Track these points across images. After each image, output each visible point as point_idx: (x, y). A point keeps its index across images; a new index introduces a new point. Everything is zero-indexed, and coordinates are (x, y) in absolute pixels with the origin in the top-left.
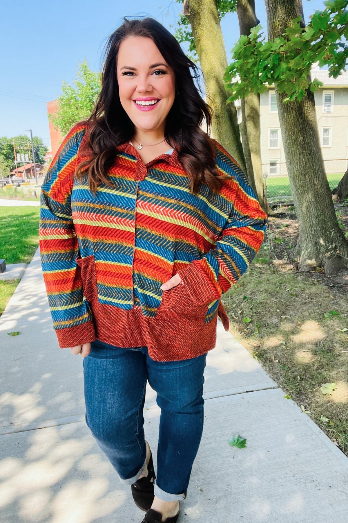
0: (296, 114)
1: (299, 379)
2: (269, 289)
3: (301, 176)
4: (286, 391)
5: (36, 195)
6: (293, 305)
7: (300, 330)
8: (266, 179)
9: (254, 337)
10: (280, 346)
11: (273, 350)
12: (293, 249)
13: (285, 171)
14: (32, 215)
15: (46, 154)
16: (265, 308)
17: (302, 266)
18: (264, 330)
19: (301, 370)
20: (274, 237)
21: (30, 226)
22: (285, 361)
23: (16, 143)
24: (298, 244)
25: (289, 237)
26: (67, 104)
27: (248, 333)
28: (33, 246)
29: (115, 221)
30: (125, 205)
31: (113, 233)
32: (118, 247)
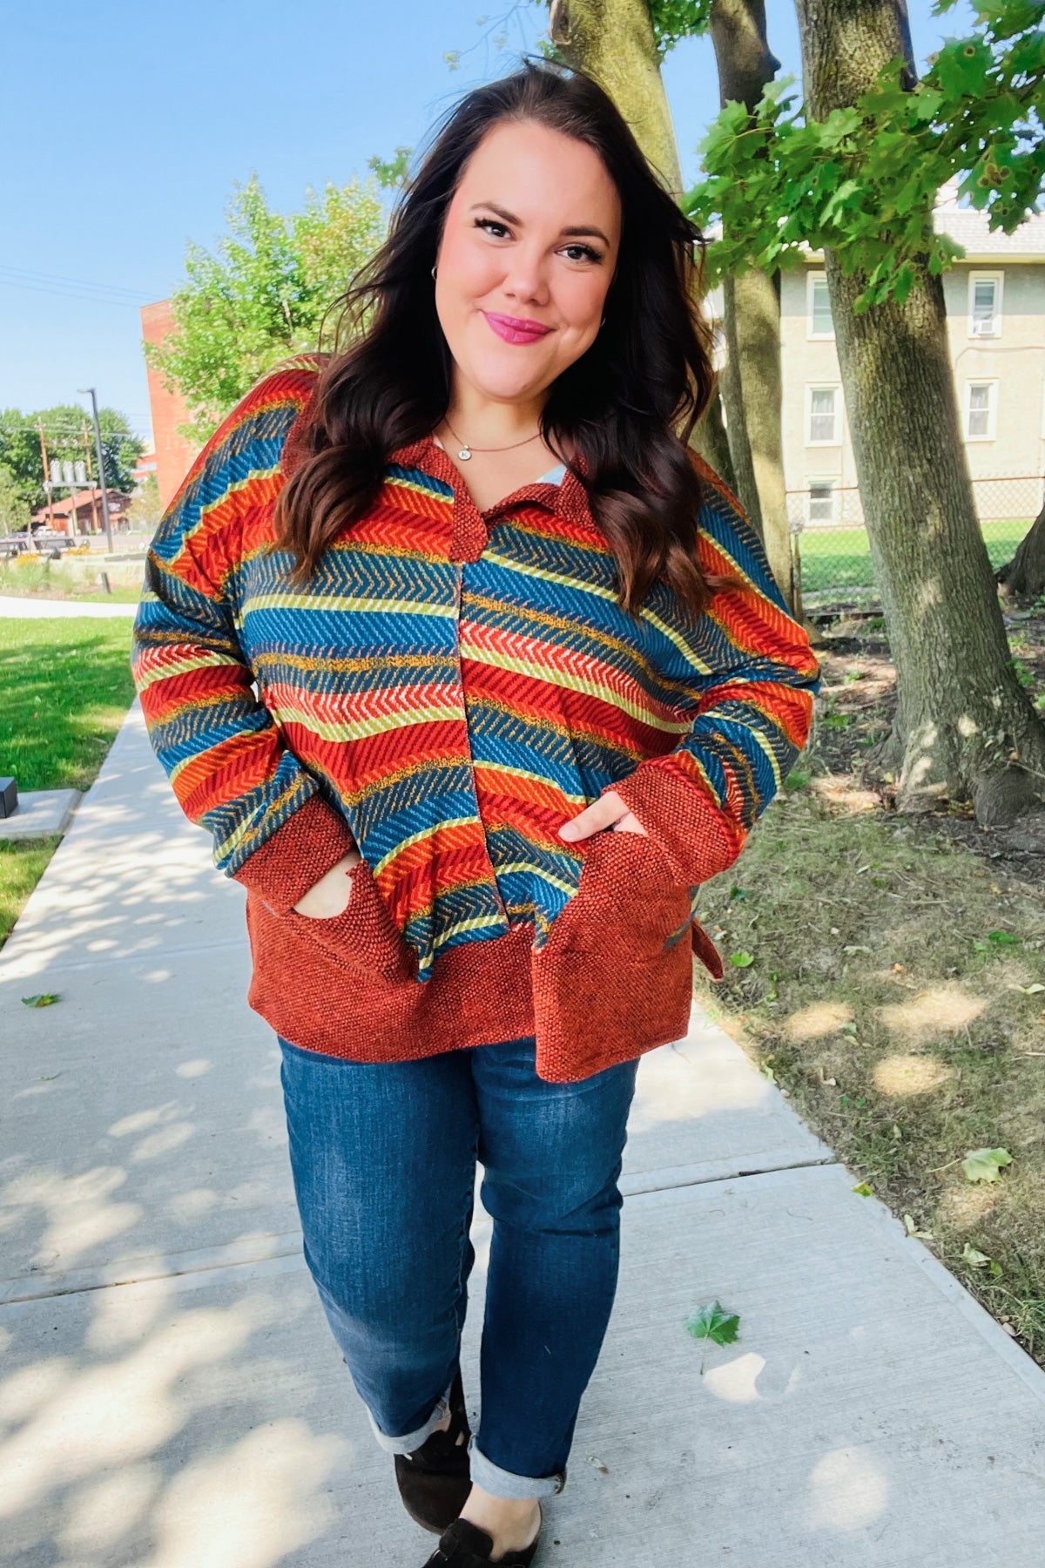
0: (888, 342)
1: (898, 1135)
2: (809, 865)
3: (904, 529)
4: (859, 1173)
5: (107, 585)
6: (880, 914)
7: (900, 990)
8: (801, 536)
9: (762, 1010)
10: (841, 1038)
11: (821, 1049)
12: (879, 746)
13: (856, 513)
14: (98, 645)
15: (139, 463)
16: (796, 925)
17: (905, 799)
18: (793, 991)
19: (904, 1108)
20: (824, 712)
21: (90, 677)
22: (856, 1082)
23: (47, 427)
24: (894, 731)
25: (869, 712)
26: (200, 310)
27: (745, 997)
28: (101, 736)
29: (405, 701)
30: (428, 640)
31: (402, 742)
32: (423, 779)
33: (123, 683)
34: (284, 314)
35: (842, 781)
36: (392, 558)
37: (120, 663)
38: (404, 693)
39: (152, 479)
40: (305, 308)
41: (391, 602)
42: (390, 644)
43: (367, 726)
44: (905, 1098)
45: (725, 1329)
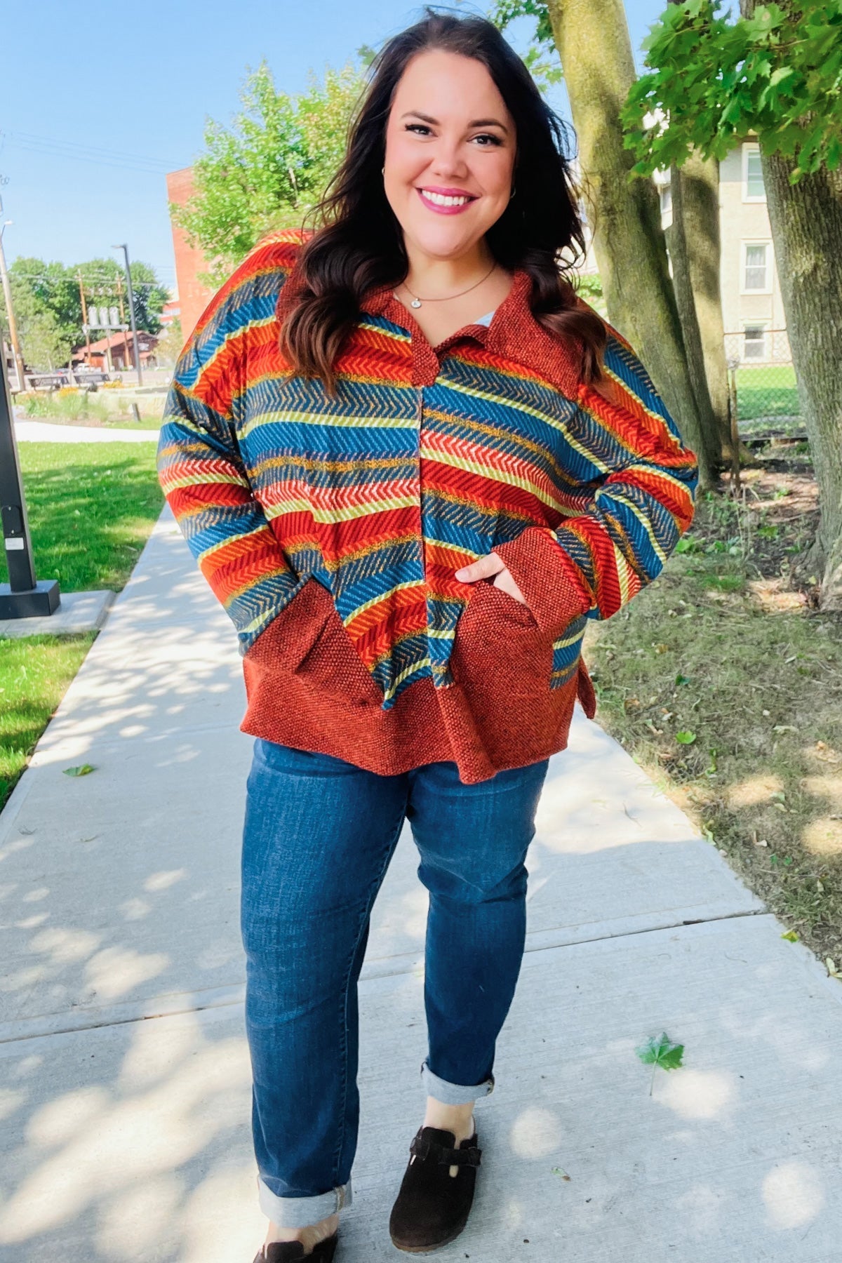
0: (812, 204)
1: (821, 889)
2: (743, 656)
3: (826, 365)
4: (787, 922)
5: (138, 414)
6: (805, 698)
7: (822, 764)
8: (737, 372)
9: (703, 782)
10: (771, 805)
11: (754, 815)
12: (805, 553)
13: (784, 352)
14: (129, 466)
15: (165, 310)
16: (733, 707)
17: (827, 599)
18: (730, 764)
19: (826, 866)
20: (757, 523)
21: (122, 494)
22: (784, 843)
23: (87, 278)
24: (817, 540)
25: (796, 524)
26: (217, 177)
27: (689, 771)
28: (131, 544)
29: (376, 494)
30: (397, 446)
31: (372, 525)
32: (386, 554)
33: (151, 499)
34: (290, 180)
35: (773, 584)
36: (371, 386)
37: (149, 482)
38: (375, 488)
39: (177, 323)
40: (308, 174)
41: (371, 419)
42: (369, 451)
43: (347, 512)
44: (827, 857)
45: (670, 1055)
